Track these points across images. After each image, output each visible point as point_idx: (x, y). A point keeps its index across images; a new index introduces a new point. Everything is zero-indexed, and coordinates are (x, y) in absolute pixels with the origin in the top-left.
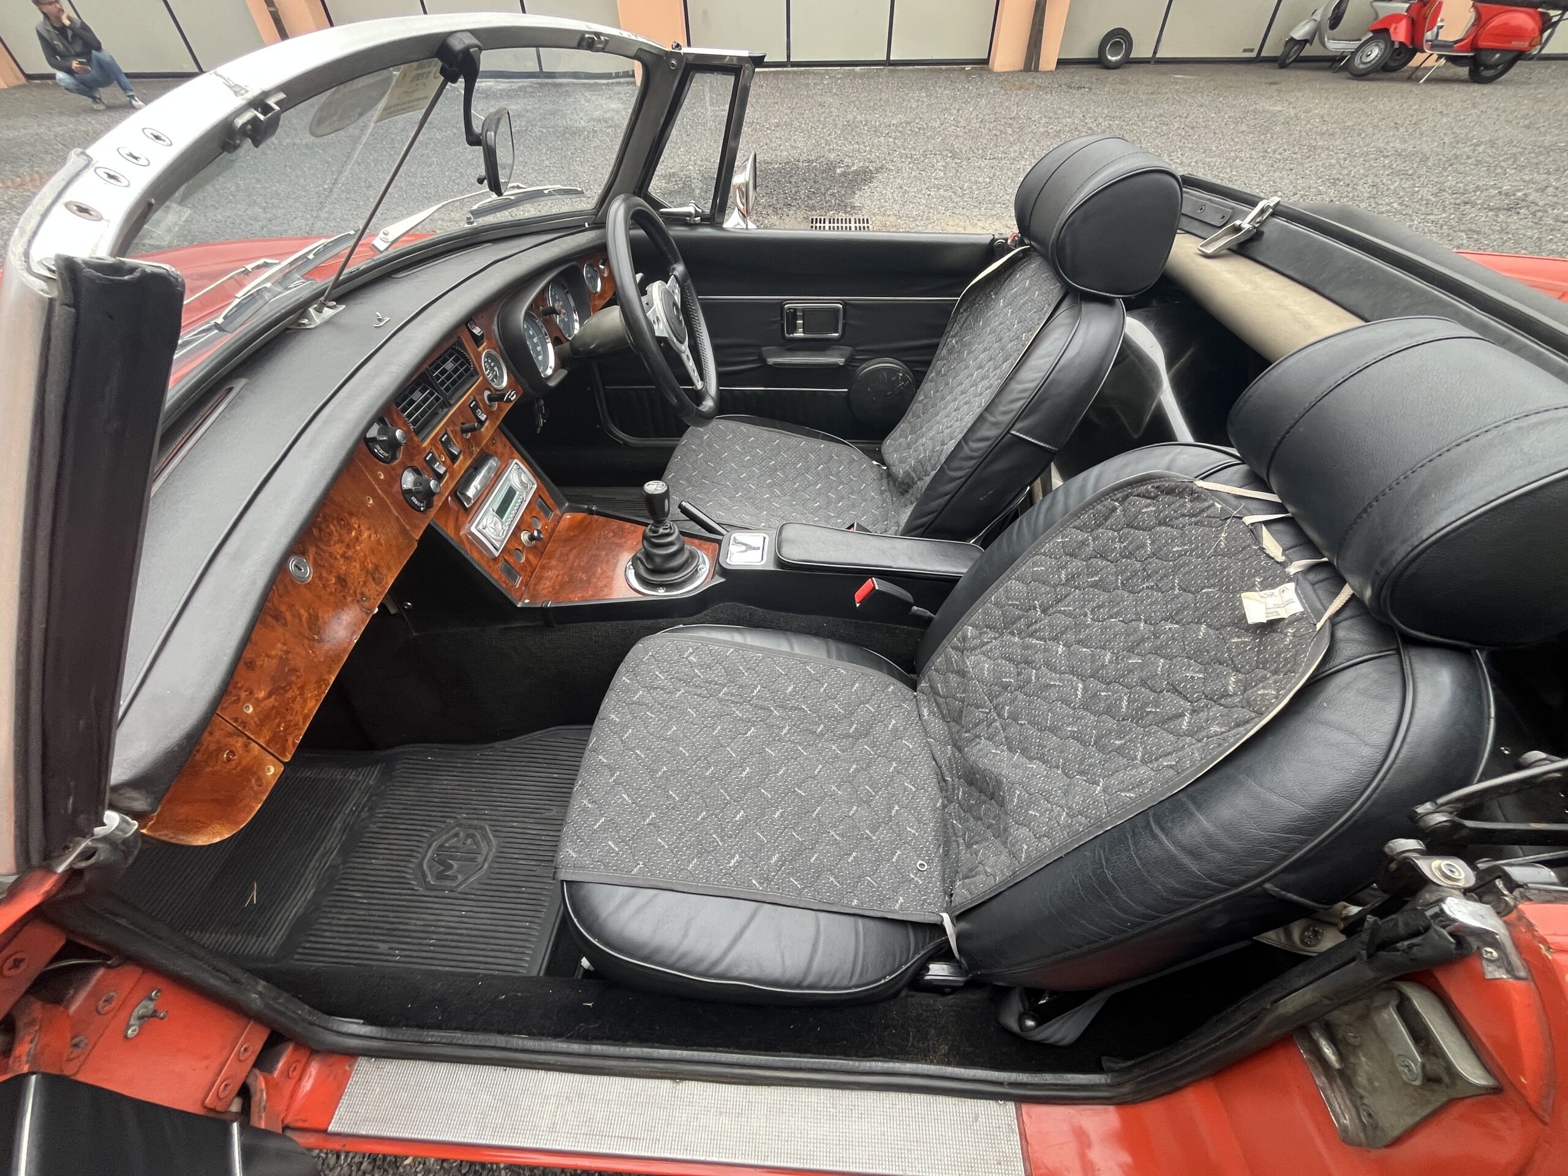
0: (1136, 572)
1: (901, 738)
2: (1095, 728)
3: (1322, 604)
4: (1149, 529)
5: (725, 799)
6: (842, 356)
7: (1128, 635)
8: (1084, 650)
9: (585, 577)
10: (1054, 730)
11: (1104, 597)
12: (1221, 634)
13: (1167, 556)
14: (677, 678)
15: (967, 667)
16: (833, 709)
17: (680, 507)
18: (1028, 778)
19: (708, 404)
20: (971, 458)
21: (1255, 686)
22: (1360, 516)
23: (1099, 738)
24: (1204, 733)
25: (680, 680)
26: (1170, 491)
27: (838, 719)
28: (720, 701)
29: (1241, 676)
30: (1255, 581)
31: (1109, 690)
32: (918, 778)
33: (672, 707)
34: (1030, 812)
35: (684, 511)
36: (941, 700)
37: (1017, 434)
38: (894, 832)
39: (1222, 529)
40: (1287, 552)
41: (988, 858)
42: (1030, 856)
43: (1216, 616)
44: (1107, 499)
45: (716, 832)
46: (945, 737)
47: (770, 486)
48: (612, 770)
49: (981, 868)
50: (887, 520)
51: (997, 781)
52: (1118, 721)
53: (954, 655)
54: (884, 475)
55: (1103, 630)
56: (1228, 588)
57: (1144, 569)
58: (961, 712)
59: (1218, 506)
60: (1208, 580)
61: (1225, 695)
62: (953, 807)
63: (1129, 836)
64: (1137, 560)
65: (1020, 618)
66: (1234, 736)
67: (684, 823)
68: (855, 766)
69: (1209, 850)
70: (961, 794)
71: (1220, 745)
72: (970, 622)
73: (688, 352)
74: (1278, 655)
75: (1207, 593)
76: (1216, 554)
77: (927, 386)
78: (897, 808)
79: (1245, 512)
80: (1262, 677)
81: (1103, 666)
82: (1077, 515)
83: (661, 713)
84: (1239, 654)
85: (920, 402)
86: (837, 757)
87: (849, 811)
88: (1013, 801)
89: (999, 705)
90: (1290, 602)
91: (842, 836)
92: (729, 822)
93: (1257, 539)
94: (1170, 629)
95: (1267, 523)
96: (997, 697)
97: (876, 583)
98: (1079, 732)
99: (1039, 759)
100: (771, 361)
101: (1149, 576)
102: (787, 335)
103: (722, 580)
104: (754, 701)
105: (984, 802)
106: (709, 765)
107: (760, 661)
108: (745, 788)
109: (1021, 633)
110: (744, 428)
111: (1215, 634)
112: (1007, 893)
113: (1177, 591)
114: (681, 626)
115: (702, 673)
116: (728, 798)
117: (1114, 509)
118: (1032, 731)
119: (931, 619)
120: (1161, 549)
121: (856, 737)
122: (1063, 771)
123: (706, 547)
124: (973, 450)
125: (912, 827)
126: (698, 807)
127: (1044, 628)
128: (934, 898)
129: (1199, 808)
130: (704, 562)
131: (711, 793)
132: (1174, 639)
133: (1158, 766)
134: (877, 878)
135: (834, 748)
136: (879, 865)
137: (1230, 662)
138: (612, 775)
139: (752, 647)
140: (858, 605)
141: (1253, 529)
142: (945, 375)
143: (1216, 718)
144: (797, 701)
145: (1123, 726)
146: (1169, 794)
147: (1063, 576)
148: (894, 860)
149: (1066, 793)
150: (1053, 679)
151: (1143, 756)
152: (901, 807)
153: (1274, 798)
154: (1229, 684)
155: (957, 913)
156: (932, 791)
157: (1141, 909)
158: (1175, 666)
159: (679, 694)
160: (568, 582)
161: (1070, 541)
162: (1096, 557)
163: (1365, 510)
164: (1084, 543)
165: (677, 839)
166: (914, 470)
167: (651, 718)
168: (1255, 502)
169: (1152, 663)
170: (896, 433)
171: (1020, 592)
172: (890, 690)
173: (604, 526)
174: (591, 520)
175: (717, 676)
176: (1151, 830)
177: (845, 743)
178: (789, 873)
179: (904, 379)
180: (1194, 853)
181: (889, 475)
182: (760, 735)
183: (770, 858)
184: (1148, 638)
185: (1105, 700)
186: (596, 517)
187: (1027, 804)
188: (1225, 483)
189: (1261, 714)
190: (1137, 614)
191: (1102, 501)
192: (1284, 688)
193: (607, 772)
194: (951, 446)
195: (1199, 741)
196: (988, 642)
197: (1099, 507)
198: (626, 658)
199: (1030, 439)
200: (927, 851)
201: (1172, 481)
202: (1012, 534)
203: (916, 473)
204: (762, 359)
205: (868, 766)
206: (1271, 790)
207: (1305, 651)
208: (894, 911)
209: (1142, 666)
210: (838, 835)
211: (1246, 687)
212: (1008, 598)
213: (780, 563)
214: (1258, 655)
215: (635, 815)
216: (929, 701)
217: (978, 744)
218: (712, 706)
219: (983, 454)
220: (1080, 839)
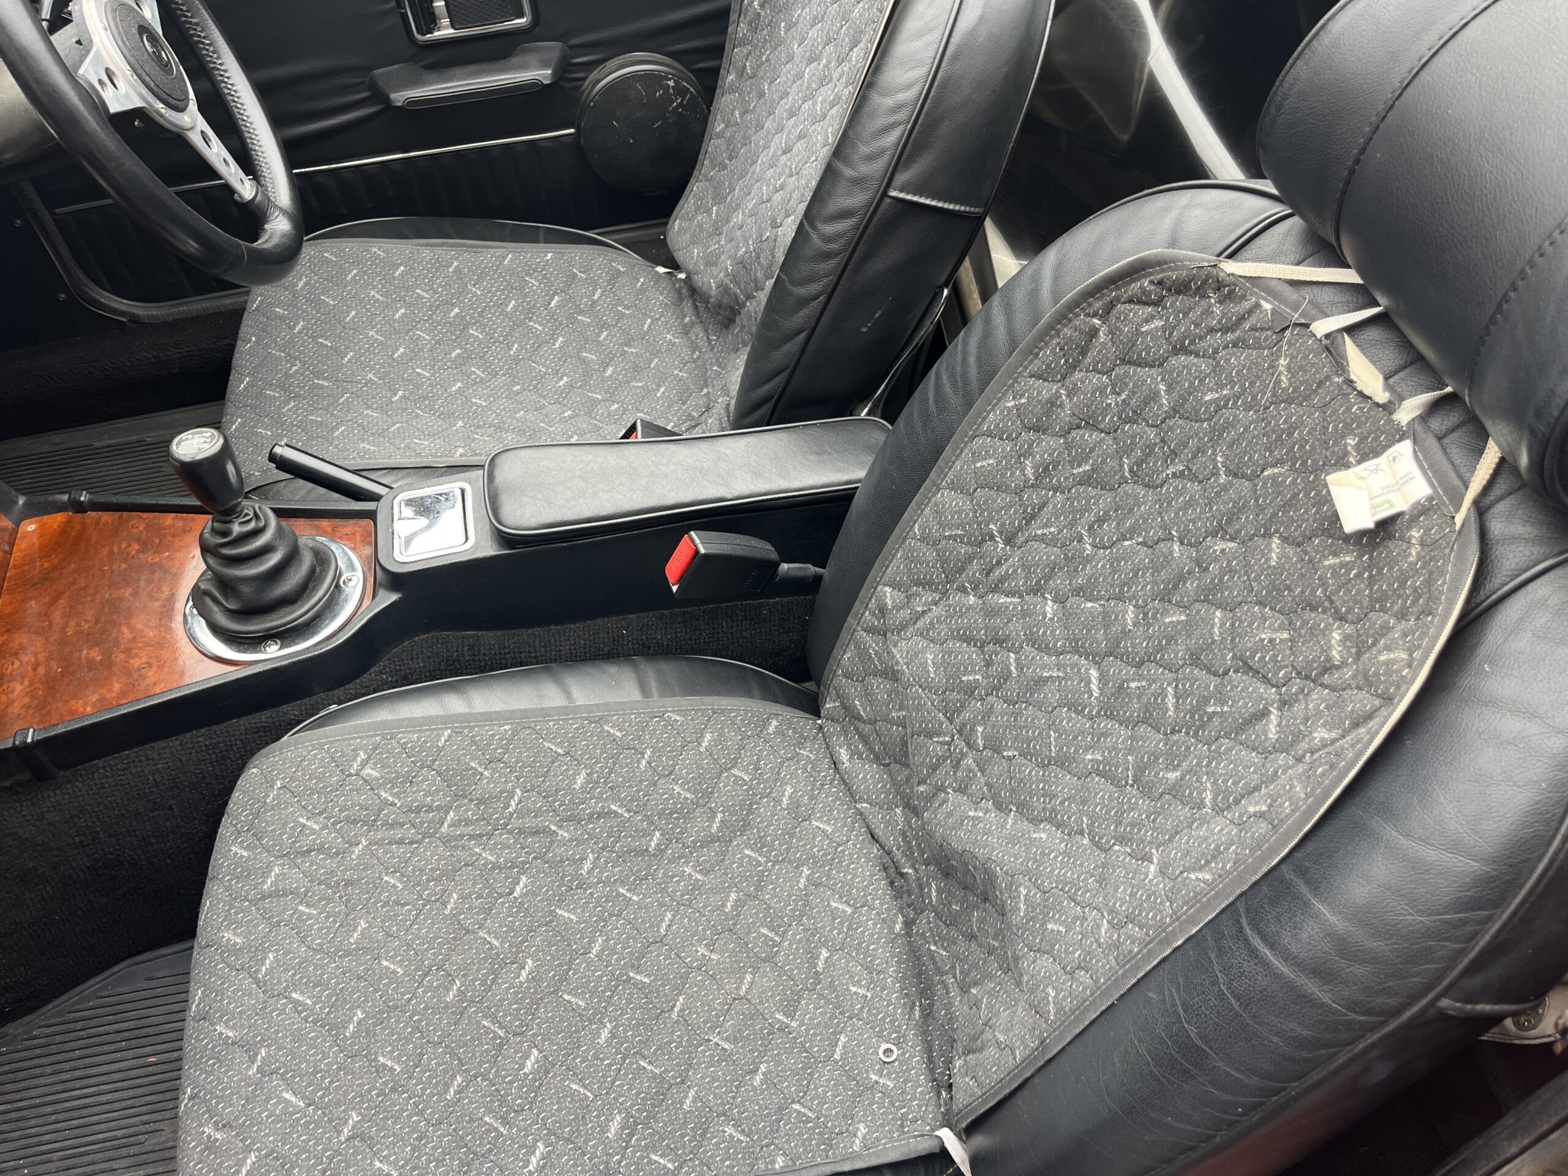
0: (1151, 448)
1: (808, 819)
2: (1131, 750)
3: (1460, 477)
4: (1159, 363)
5: (495, 1038)
6: (545, 65)
7: (1157, 570)
8: (1089, 605)
9: (95, 655)
10: (1063, 762)
11: (1106, 500)
12: (1306, 552)
13: (1197, 412)
14: (347, 818)
15: (897, 663)
16: (672, 796)
17: (273, 458)
18: (1036, 861)
19: (279, 226)
20: (828, 256)
21: (1374, 644)
22: (1493, 320)
23: (1140, 769)
24: (1304, 745)
25: (355, 822)
26: (1181, 288)
27: (684, 812)
28: (446, 841)
29: (1349, 629)
30: (1346, 445)
31: (1141, 678)
32: (851, 887)
33: (349, 883)
34: (1050, 926)
35: (283, 464)
36: (867, 729)
37: (902, 195)
38: (828, 1002)
39: (1279, 350)
40: (1392, 380)
41: (998, 1013)
42: (1062, 1008)
43: (1293, 521)
44: (1077, 315)
45: (489, 1111)
46: (888, 793)
47: (461, 363)
48: (250, 1050)
49: (988, 1035)
50: (706, 385)
51: (986, 871)
52: (1166, 734)
53: (872, 643)
54: (684, 291)
55: (1114, 561)
56: (1305, 463)
57: (1163, 441)
58: (904, 743)
59: (1267, 306)
60: (1271, 452)
61: (1328, 667)
62: (925, 922)
63: (1213, 956)
64: (1148, 425)
65: (970, 559)
66: (1352, 746)
67: (421, 1113)
68: (733, 896)
69: (1343, 963)
70: (934, 893)
71: (1332, 767)
72: (886, 579)
73: (202, 124)
74: (1402, 584)
75: (1273, 477)
76: (1276, 401)
77: (725, 102)
78: (825, 953)
79: (1314, 312)
80: (1382, 627)
81: (1125, 633)
82: (1032, 351)
83: (329, 900)
84: (1340, 588)
85: (720, 135)
86: (697, 886)
87: (738, 988)
88: (1019, 909)
89: (965, 725)
90: (1407, 479)
91: (733, 1040)
92: (511, 1082)
93: (1340, 365)
94: (1223, 551)
95: (1351, 330)
96: (959, 711)
97: (699, 542)
98: (1105, 761)
99: (1050, 820)
100: (400, 97)
101: (1174, 453)
102: (419, 37)
103: (394, 597)
104: (516, 823)
105: (976, 907)
106: (450, 978)
107: (510, 740)
108: (532, 1003)
109: (977, 587)
110: (379, 248)
111: (1295, 553)
112: (1036, 1080)
113: (1223, 479)
114: (334, 707)
115: (397, 795)
116: (501, 1033)
117: (1094, 333)
118: (1029, 769)
119: (818, 579)
120: (1185, 400)
121: (723, 840)
122: (1092, 840)
123: (347, 530)
124: (828, 240)
125: (858, 983)
126: (445, 1071)
127: (1015, 571)
128: (920, 1106)
129: (1316, 890)
130: (351, 566)
131: (465, 1034)
132: (1231, 571)
133: (1241, 816)
134: (812, 1100)
135: (688, 870)
136: (811, 1074)
137: (1327, 604)
138: (252, 1060)
139: (489, 718)
140: (675, 588)
141: (1331, 345)
142: (754, 76)
143: (1319, 714)
144: (599, 798)
145: (1175, 743)
146: (1265, 869)
147: (1029, 471)
148: (837, 1057)
149: (1102, 880)
150: (1046, 666)
151: (1214, 799)
152: (833, 951)
153: (1430, 854)
154: (1330, 647)
155: (964, 1125)
156: (881, 904)
157: (1253, 1081)
158: (1241, 622)
159: (357, 850)
160: (62, 674)
161: (1029, 403)
162: (1079, 427)
163: (1499, 309)
164: (1053, 403)
165: (413, 1150)
166: (734, 280)
167: (310, 916)
168: (1326, 289)
169: (1204, 620)
170: (687, 205)
171: (959, 512)
172: (771, 729)
173: (116, 531)
174: (83, 524)
175: (428, 793)
176: (1246, 940)
177: (708, 855)
178: (646, 1146)
179: (680, 91)
180: (1320, 972)
181: (692, 291)
182: (540, 888)
183: (604, 1129)
184: (1190, 572)
185: (1139, 697)
186: (92, 515)
187: (1042, 912)
188: (1272, 259)
189: (1389, 700)
190: (1164, 527)
191: (1070, 320)
192: (1419, 647)
193: (238, 1054)
194: (788, 231)
195: (1299, 760)
196: (924, 612)
197: (1067, 331)
198: (231, 805)
199: (928, 202)
200: (892, 1022)
201: (1184, 267)
202: (926, 400)
203: (738, 284)
204: (379, 96)
205: (759, 888)
206: (1425, 841)
207: (1442, 573)
208: (854, 1156)
209: (1188, 627)
210: (727, 1039)
211: (1359, 647)
212: (942, 526)
213: (505, 539)
214: (1370, 586)
215: (317, 1127)
216: (845, 732)
217: (945, 801)
218: (432, 856)
219: (848, 244)
220: (1137, 968)
